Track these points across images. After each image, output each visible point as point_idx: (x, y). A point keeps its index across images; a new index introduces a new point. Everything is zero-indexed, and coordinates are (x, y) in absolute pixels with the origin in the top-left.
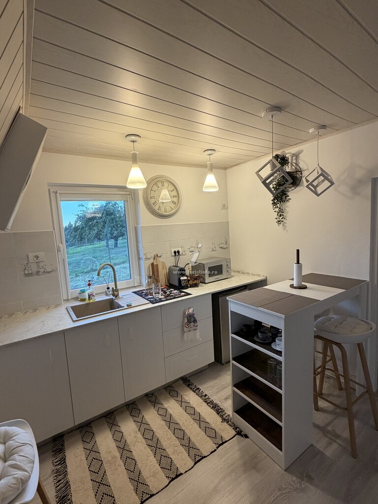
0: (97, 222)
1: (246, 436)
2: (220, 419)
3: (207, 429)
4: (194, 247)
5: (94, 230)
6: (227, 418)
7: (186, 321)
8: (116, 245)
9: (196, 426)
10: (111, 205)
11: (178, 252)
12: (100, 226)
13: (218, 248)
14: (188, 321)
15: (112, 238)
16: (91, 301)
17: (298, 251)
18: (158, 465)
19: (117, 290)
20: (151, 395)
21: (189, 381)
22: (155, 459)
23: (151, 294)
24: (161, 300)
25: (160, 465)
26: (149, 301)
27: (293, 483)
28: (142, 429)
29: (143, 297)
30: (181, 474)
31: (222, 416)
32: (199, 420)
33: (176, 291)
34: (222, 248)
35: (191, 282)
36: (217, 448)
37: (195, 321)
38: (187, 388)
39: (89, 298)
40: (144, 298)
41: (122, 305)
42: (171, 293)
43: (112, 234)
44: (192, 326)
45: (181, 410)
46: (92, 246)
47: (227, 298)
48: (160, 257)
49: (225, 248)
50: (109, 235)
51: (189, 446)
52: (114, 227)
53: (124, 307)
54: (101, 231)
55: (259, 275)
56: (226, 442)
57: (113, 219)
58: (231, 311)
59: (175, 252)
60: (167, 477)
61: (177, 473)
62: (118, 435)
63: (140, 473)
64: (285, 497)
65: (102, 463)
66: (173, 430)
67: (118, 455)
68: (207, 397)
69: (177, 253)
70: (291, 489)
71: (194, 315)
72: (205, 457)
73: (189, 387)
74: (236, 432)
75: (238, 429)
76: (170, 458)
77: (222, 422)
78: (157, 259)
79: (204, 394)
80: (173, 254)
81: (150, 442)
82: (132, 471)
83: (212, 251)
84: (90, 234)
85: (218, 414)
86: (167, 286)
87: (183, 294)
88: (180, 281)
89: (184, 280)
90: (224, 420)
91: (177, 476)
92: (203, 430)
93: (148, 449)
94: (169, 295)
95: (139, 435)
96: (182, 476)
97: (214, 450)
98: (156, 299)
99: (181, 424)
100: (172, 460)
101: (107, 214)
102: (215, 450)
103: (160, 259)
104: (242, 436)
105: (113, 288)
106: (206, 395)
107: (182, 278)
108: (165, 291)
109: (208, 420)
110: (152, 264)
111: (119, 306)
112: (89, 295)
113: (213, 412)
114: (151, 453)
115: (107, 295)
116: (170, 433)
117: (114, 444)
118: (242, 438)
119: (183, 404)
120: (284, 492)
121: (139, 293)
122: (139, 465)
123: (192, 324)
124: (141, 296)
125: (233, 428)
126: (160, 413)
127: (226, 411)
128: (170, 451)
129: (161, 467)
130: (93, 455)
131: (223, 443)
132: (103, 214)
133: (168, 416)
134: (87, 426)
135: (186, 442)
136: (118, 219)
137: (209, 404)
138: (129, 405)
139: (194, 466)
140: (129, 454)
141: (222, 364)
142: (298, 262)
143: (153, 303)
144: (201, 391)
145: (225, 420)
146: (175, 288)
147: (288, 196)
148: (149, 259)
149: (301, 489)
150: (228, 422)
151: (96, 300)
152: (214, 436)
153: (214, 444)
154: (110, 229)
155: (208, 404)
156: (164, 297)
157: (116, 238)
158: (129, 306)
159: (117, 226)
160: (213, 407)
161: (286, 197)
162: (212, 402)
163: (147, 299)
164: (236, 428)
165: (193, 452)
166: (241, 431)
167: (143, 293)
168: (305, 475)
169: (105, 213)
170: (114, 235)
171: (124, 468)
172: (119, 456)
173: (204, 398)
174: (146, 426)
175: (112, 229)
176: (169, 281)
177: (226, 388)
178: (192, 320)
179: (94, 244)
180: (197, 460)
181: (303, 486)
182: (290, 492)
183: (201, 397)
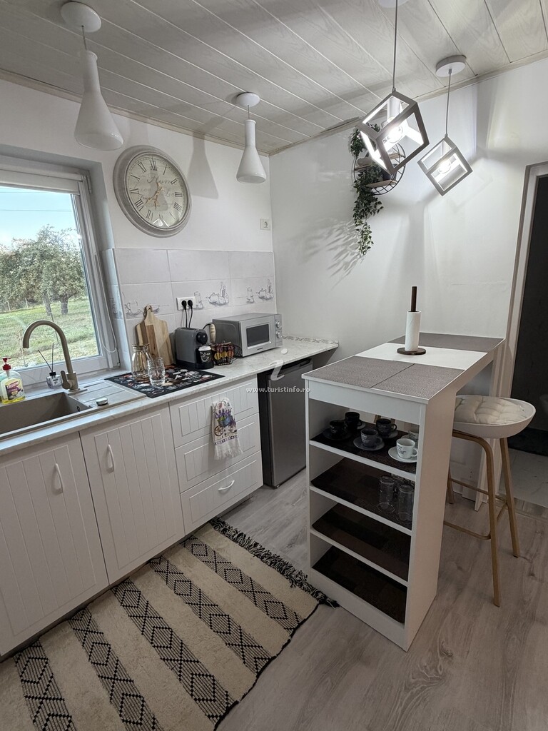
0: (24, 270)
1: (335, 604)
2: (287, 583)
3: (269, 605)
4: (218, 295)
5: (20, 284)
6: (298, 579)
7: (218, 424)
8: (65, 310)
9: (248, 603)
10: (48, 240)
11: (190, 303)
12: (32, 277)
13: (256, 299)
14: (220, 425)
15: (56, 299)
16: (16, 400)
17: (415, 289)
18: (188, 696)
19: (72, 376)
20: (158, 561)
21: (224, 523)
22: (181, 686)
23: (147, 380)
24: (166, 391)
25: (192, 695)
26: (143, 392)
27: (423, 671)
28: (149, 628)
29: (129, 387)
30: (236, 703)
31: (289, 577)
32: (251, 590)
33: (193, 373)
34: (262, 298)
35: (218, 356)
36: (292, 636)
37: (232, 423)
38: (222, 535)
39: (9, 395)
40: (131, 388)
41: (87, 404)
42: (184, 377)
43: (56, 292)
44: (226, 432)
45: (218, 578)
46: (19, 313)
47: (303, 376)
48: (156, 311)
49: (267, 299)
50: (50, 294)
51: (242, 645)
52: (58, 280)
53: (90, 407)
54: (34, 286)
55: (325, 341)
56: (305, 620)
57: (54, 266)
58: (310, 400)
59: (184, 303)
60: (209, 716)
61: (227, 703)
62: (100, 653)
63: (154, 723)
64: (417, 700)
65: (70, 721)
66: (207, 620)
67: (105, 695)
68: (258, 547)
69: (187, 304)
70: (423, 682)
71: (230, 412)
72: (274, 658)
73: (224, 534)
74: (318, 599)
75: (320, 595)
76: (210, 676)
77: (291, 587)
78: (150, 316)
79: (252, 543)
80: (181, 307)
81: (167, 653)
82: (137, 723)
83: (248, 302)
84: (12, 291)
85: (283, 574)
86: (173, 365)
87: (207, 376)
88: (198, 354)
89: (207, 352)
90: (294, 583)
91: (229, 710)
92: (261, 608)
93: (165, 668)
94: (180, 380)
95: (145, 643)
96: (237, 706)
97: (286, 641)
98: (156, 389)
99: (221, 605)
100: (214, 680)
101: (42, 256)
102: (289, 641)
103: (157, 316)
104: (328, 605)
105: (63, 373)
106: (256, 544)
107: (201, 349)
108: (171, 373)
109: (267, 588)
110: (142, 324)
111: (80, 407)
112: (8, 390)
113: (274, 573)
114: (173, 676)
115: (50, 386)
116: (203, 625)
117: (94, 672)
118: (329, 608)
119: (219, 566)
120: (415, 690)
121: (122, 380)
122: (152, 705)
123: (228, 428)
124: (125, 385)
125: (312, 595)
126: (179, 592)
127: (294, 566)
128: (208, 663)
129: (195, 700)
130: (49, 707)
131: (300, 624)
132: (34, 257)
133: (195, 594)
134: (30, 646)
135: (234, 637)
136: (64, 266)
137: (265, 559)
138: (117, 586)
139: (256, 681)
140: (126, 688)
141: (274, 488)
142: (413, 309)
143: (151, 395)
144: (247, 538)
145: (296, 583)
146: (190, 367)
147: (380, 203)
148: (135, 314)
149: (438, 679)
150: (302, 585)
151: (27, 399)
152: (283, 615)
153: (285, 631)
154: (51, 282)
155: (262, 559)
156: (171, 384)
157: (64, 298)
158: (103, 406)
159: (64, 278)
160: (272, 563)
161: (376, 204)
162: (268, 555)
163: (139, 390)
164: (317, 593)
165: (250, 653)
166: (326, 597)
167: (129, 379)
168: (438, 651)
169: (39, 254)
170: (60, 293)
171: (119, 718)
172: (108, 697)
173: (254, 549)
174: (156, 622)
175: (55, 283)
176: (175, 354)
177: (287, 526)
178: (228, 420)
179: (22, 310)
180: (260, 667)
181: (440, 673)
182: (423, 688)
183: (248, 548)
